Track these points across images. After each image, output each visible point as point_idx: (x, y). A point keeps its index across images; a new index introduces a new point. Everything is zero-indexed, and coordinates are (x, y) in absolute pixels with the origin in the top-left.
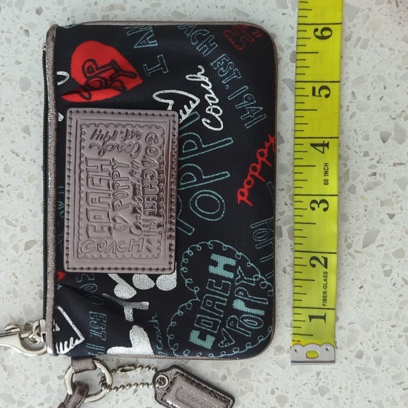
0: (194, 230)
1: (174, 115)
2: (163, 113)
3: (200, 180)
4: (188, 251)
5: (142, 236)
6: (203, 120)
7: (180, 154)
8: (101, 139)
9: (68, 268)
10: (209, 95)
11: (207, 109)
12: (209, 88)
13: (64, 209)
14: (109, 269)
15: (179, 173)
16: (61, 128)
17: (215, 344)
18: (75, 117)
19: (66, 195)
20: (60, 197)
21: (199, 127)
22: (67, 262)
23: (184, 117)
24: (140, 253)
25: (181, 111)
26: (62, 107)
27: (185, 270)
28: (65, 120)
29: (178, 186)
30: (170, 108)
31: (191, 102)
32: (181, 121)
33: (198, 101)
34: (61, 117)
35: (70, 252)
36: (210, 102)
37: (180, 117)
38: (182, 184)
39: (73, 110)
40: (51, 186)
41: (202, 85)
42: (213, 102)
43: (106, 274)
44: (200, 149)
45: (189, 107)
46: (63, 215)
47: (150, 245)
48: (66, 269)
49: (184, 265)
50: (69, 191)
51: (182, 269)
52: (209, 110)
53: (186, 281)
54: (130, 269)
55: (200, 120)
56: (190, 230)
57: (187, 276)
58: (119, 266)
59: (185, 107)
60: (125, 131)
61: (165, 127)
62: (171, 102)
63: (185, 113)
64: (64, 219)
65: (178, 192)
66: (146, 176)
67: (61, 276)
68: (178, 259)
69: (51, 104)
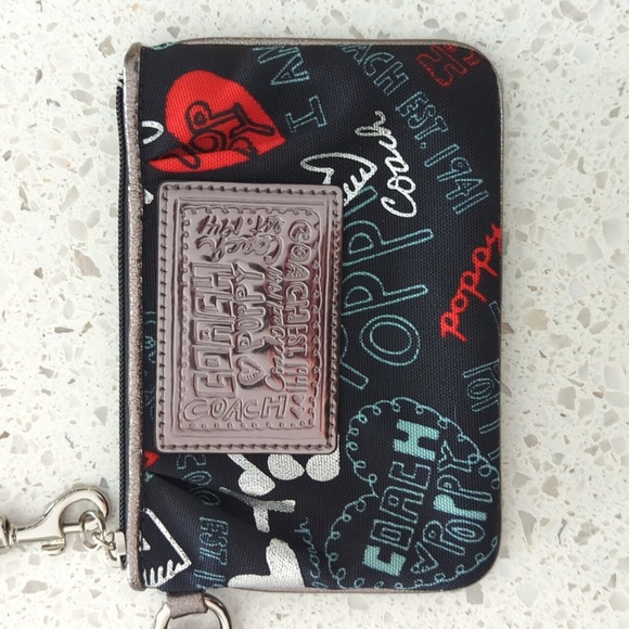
0: (367, 380)
1: (334, 193)
2: (317, 189)
3: (378, 298)
4: (359, 416)
5: (284, 393)
6: (384, 200)
7: (344, 256)
8: (215, 233)
9: (163, 447)
10: (393, 159)
11: (390, 181)
12: (392, 147)
13: (155, 348)
14: (231, 446)
15: (344, 288)
16: (149, 216)
17: (406, 567)
18: (172, 196)
19: (160, 325)
20: (148, 329)
21: (375, 211)
22: (162, 436)
23: (351, 196)
24: (281, 421)
25: (346, 185)
26: (150, 180)
27: (353, 446)
28: (155, 202)
29: (341, 309)
30: (327, 180)
31: (361, 170)
32: (347, 202)
33: (374, 168)
34: (149, 197)
35: (167, 420)
36: (394, 170)
37: (345, 196)
38: (347, 305)
39: (170, 184)
40: (134, 312)
41: (380, 142)
42: (399, 170)
43: (225, 455)
44: (379, 248)
45: (360, 179)
46: (154, 358)
47: (296, 407)
48: (159, 449)
49: (352, 438)
50: (163, 319)
51: (349, 445)
52: (393, 183)
53: (356, 465)
54: (264, 446)
55: (378, 201)
56: (361, 382)
57: (356, 456)
58: (246, 442)
59: (353, 178)
60: (254, 220)
61: (320, 212)
62: (329, 171)
63: (352, 188)
64: (155, 365)
65: (342, 320)
66: (290, 292)
67: (152, 459)
68: (341, 429)
69: (133, 176)
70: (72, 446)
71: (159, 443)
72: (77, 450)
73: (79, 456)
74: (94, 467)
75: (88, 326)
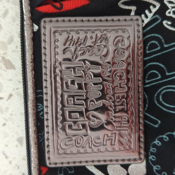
0: (159, 122)
1: (137, 20)
2: (128, 18)
3: (164, 77)
4: (156, 142)
5: (115, 132)
6: (165, 22)
7: (144, 54)
8: (73, 45)
9: (50, 164)
11: (167, 12)
13: (43, 110)
14: (87, 162)
15: (145, 71)
16: (37, 38)
18: (48, 26)
19: (45, 97)
20: (39, 100)
21: (160, 29)
22: (49, 158)
23: (146, 21)
24: (113, 146)
25: (143, 16)
26: (36, 18)
27: (153, 158)
28: (39, 30)
29: (144, 84)
30: (133, 13)
32: (144, 25)
33: (158, 5)
34: (36, 27)
35: (51, 149)
36: (169, 5)
37: (143, 21)
38: (147, 81)
39: (47, 20)
40: (30, 91)
42: (172, 5)
44: (163, 49)
45: (150, 12)
46: (43, 115)
47: (121, 139)
48: (48, 165)
49: (152, 154)
50: (46, 94)
51: (151, 157)
52: (170, 13)
53: (155, 168)
54: (105, 161)
55: (161, 23)
56: (156, 123)
57: (155, 163)
58: (95, 159)
59: (147, 11)
60: (94, 36)
61: (130, 30)
62: (134, 8)
63: (146, 17)
64: (43, 119)
65: (145, 89)
67: (44, 171)
68: (147, 149)
69: (27, 16)
70: (7, 157)
71: (48, 162)
72: (9, 159)
73: (10, 163)
74: (18, 168)
75: (11, 95)
